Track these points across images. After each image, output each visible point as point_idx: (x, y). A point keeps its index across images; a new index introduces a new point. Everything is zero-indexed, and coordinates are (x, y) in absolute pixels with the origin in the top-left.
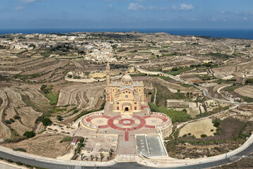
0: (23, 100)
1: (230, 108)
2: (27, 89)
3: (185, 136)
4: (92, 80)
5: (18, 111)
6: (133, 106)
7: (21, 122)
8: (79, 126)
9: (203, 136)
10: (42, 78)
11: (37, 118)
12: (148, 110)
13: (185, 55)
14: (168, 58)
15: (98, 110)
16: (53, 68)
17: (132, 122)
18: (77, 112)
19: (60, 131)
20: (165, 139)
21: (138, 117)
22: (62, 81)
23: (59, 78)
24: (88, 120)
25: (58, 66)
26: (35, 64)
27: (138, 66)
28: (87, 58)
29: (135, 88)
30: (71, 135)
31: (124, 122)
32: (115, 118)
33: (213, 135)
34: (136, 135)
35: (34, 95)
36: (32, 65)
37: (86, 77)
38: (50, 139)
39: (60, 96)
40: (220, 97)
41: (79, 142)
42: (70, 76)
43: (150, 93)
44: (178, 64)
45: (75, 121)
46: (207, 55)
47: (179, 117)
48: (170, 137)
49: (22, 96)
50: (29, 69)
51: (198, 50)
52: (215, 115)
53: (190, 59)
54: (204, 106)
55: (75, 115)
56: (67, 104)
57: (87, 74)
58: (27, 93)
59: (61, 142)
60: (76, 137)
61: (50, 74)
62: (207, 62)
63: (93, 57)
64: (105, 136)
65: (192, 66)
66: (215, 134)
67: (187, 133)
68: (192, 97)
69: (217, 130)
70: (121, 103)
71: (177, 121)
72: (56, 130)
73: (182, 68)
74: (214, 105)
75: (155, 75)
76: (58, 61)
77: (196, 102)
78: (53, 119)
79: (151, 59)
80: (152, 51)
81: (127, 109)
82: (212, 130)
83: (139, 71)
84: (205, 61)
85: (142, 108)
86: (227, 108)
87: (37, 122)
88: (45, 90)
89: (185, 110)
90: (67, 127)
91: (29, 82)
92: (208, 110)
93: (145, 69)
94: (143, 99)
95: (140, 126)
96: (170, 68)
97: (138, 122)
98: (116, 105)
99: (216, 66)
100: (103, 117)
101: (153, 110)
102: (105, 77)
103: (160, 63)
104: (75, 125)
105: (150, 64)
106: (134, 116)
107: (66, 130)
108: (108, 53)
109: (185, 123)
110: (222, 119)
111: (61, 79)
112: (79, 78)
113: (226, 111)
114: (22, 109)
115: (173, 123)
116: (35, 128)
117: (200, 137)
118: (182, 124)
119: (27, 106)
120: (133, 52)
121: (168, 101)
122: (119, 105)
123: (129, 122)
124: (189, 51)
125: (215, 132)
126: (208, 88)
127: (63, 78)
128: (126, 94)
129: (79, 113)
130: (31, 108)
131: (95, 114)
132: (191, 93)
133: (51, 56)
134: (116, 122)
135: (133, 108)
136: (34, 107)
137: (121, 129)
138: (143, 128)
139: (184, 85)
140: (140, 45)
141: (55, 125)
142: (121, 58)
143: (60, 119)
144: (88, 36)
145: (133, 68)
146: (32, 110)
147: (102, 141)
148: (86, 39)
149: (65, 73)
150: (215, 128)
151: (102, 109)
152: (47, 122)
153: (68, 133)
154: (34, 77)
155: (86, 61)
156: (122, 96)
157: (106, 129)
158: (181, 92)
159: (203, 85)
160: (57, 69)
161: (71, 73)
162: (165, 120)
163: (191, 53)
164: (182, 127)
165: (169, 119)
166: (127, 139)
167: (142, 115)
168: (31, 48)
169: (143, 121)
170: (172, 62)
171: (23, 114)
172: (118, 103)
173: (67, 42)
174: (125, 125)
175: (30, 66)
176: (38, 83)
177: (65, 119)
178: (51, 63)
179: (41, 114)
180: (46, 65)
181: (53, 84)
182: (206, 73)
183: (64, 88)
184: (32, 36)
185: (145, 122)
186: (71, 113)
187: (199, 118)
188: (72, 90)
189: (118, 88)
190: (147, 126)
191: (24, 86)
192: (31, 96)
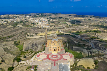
0: (4, 51)
1: (105, 56)
2: (6, 45)
3: (80, 66)
4: (39, 37)
5: (3, 57)
6: (58, 48)
7: (5, 63)
8: (34, 59)
9: (88, 68)
10: (14, 38)
11: (14, 58)
12: (64, 51)
13: (83, 25)
14: (74, 26)
15: (42, 51)
16: (19, 32)
17: (57, 56)
18: (33, 52)
19: (25, 63)
20: (71, 66)
21: (60, 54)
22: (25, 38)
23: (23, 37)
24: (38, 56)
25: (21, 31)
26: (9, 31)
27: (60, 30)
28: (36, 26)
29: (59, 40)
30: (31, 65)
31: (54, 56)
32: (50, 54)
33: (93, 69)
34: (59, 63)
35: (10, 47)
36: (7, 32)
37: (36, 35)
38: (21, 69)
39: (24, 46)
40: (100, 48)
41: (34, 68)
42: (28, 36)
43: (65, 43)
44: (79, 29)
45: (32, 57)
46: (95, 26)
47: (78, 56)
48: (73, 66)
49: (4, 49)
50: (6, 34)
51: (91, 23)
52: (96, 58)
53: (86, 28)
54: (91, 52)
55: (32, 54)
56: (28, 49)
57: (36, 34)
58: (6, 46)
59: (27, 69)
60: (33, 65)
61: (18, 35)
62: (95, 29)
63: (39, 26)
64: (46, 63)
65: (87, 31)
66: (94, 68)
67: (81, 65)
68: (85, 47)
69: (96, 66)
70: (52, 47)
71: (77, 58)
72: (24, 63)
73: (81, 32)
74: (96, 52)
75: (68, 35)
76: (21, 28)
77: (87, 49)
78: (22, 58)
79: (66, 27)
80: (67, 23)
81: (55, 50)
82: (93, 66)
83: (60, 32)
84: (94, 29)
85: (62, 50)
86: (103, 55)
87: (14, 61)
88: (16, 44)
89: (81, 53)
90: (29, 61)
91: (7, 41)
92: (93, 54)
93: (63, 31)
94: (62, 45)
95: (60, 59)
96: (76, 31)
97: (59, 57)
98: (50, 48)
99: (100, 32)
100: (45, 54)
101: (66, 51)
102: (45, 35)
103: (71, 29)
104: (32, 59)
105: (66, 29)
106: (58, 54)
107: (28, 63)
108: (46, 24)
109: (80, 59)
110: (99, 61)
111: (24, 37)
112: (33, 36)
113: (102, 57)
114: (5, 55)
115: (75, 58)
116: (13, 65)
117: (86, 68)
118: (79, 60)
119: (8, 53)
120: (58, 23)
121: (73, 47)
122: (52, 48)
123: (56, 56)
124: (86, 23)
125: (94, 67)
126: (94, 43)
127: (25, 37)
128: (54, 43)
129: (34, 53)
130: (9, 54)
131: (41, 53)
132: (85, 45)
133: (18, 26)
134: (50, 57)
135: (58, 50)
136: (11, 53)
137: (52, 60)
138: (62, 60)
139: (82, 40)
140: (61, 20)
141: (23, 61)
142: (52, 26)
143: (25, 57)
144: (36, 15)
145: (58, 31)
146: (11, 55)
147: (44, 66)
148: (35, 17)
149: (25, 34)
150: (95, 65)
151: (44, 50)
152: (19, 60)
153: (30, 64)
154: (9, 38)
155: (35, 28)
156: (53, 44)
157: (46, 60)
158: (80, 43)
159: (91, 41)
160: (21, 33)
161: (28, 34)
162: (71, 56)
163: (87, 25)
164: (79, 61)
165: (73, 56)
166: (55, 65)
167: (61, 53)
168: (6, 22)
169: (62, 56)
170: (77, 29)
171: (6, 58)
172: (51, 47)
173: (25, 18)
174: (54, 58)
175: (6, 32)
176: (12, 40)
177: (27, 57)
178: (18, 30)
179: (16, 56)
180: (15, 31)
181: (20, 40)
182: (94, 35)
183: (26, 41)
184: (5, 16)
185: (62, 57)
186: (30, 53)
187: (87, 58)
188: (30, 42)
189: (51, 40)
190: (63, 59)
191: (4, 43)
192: (9, 48)
